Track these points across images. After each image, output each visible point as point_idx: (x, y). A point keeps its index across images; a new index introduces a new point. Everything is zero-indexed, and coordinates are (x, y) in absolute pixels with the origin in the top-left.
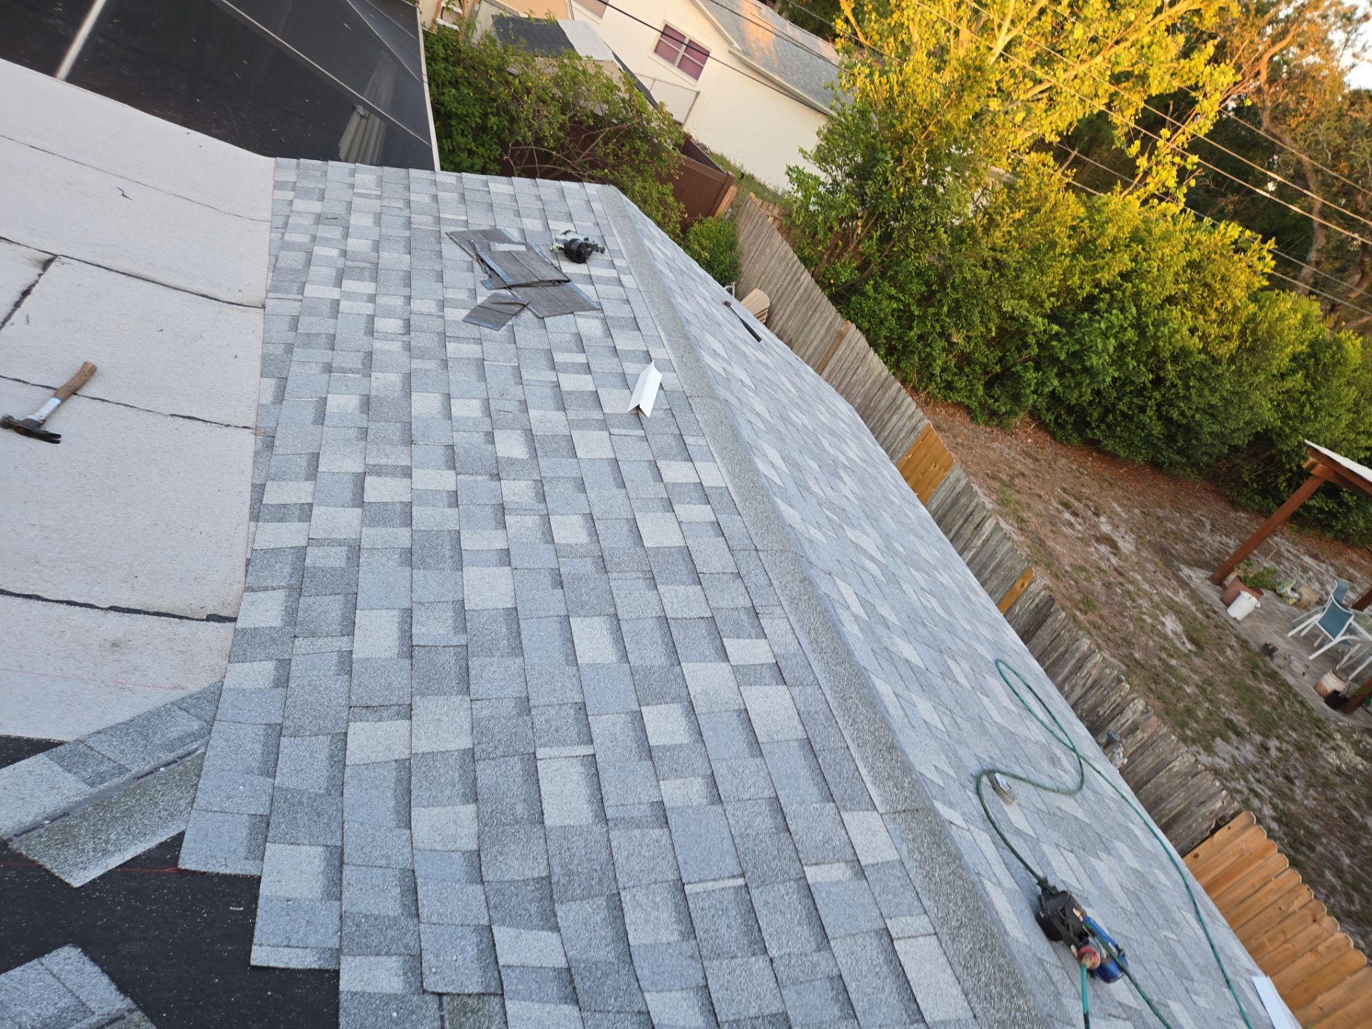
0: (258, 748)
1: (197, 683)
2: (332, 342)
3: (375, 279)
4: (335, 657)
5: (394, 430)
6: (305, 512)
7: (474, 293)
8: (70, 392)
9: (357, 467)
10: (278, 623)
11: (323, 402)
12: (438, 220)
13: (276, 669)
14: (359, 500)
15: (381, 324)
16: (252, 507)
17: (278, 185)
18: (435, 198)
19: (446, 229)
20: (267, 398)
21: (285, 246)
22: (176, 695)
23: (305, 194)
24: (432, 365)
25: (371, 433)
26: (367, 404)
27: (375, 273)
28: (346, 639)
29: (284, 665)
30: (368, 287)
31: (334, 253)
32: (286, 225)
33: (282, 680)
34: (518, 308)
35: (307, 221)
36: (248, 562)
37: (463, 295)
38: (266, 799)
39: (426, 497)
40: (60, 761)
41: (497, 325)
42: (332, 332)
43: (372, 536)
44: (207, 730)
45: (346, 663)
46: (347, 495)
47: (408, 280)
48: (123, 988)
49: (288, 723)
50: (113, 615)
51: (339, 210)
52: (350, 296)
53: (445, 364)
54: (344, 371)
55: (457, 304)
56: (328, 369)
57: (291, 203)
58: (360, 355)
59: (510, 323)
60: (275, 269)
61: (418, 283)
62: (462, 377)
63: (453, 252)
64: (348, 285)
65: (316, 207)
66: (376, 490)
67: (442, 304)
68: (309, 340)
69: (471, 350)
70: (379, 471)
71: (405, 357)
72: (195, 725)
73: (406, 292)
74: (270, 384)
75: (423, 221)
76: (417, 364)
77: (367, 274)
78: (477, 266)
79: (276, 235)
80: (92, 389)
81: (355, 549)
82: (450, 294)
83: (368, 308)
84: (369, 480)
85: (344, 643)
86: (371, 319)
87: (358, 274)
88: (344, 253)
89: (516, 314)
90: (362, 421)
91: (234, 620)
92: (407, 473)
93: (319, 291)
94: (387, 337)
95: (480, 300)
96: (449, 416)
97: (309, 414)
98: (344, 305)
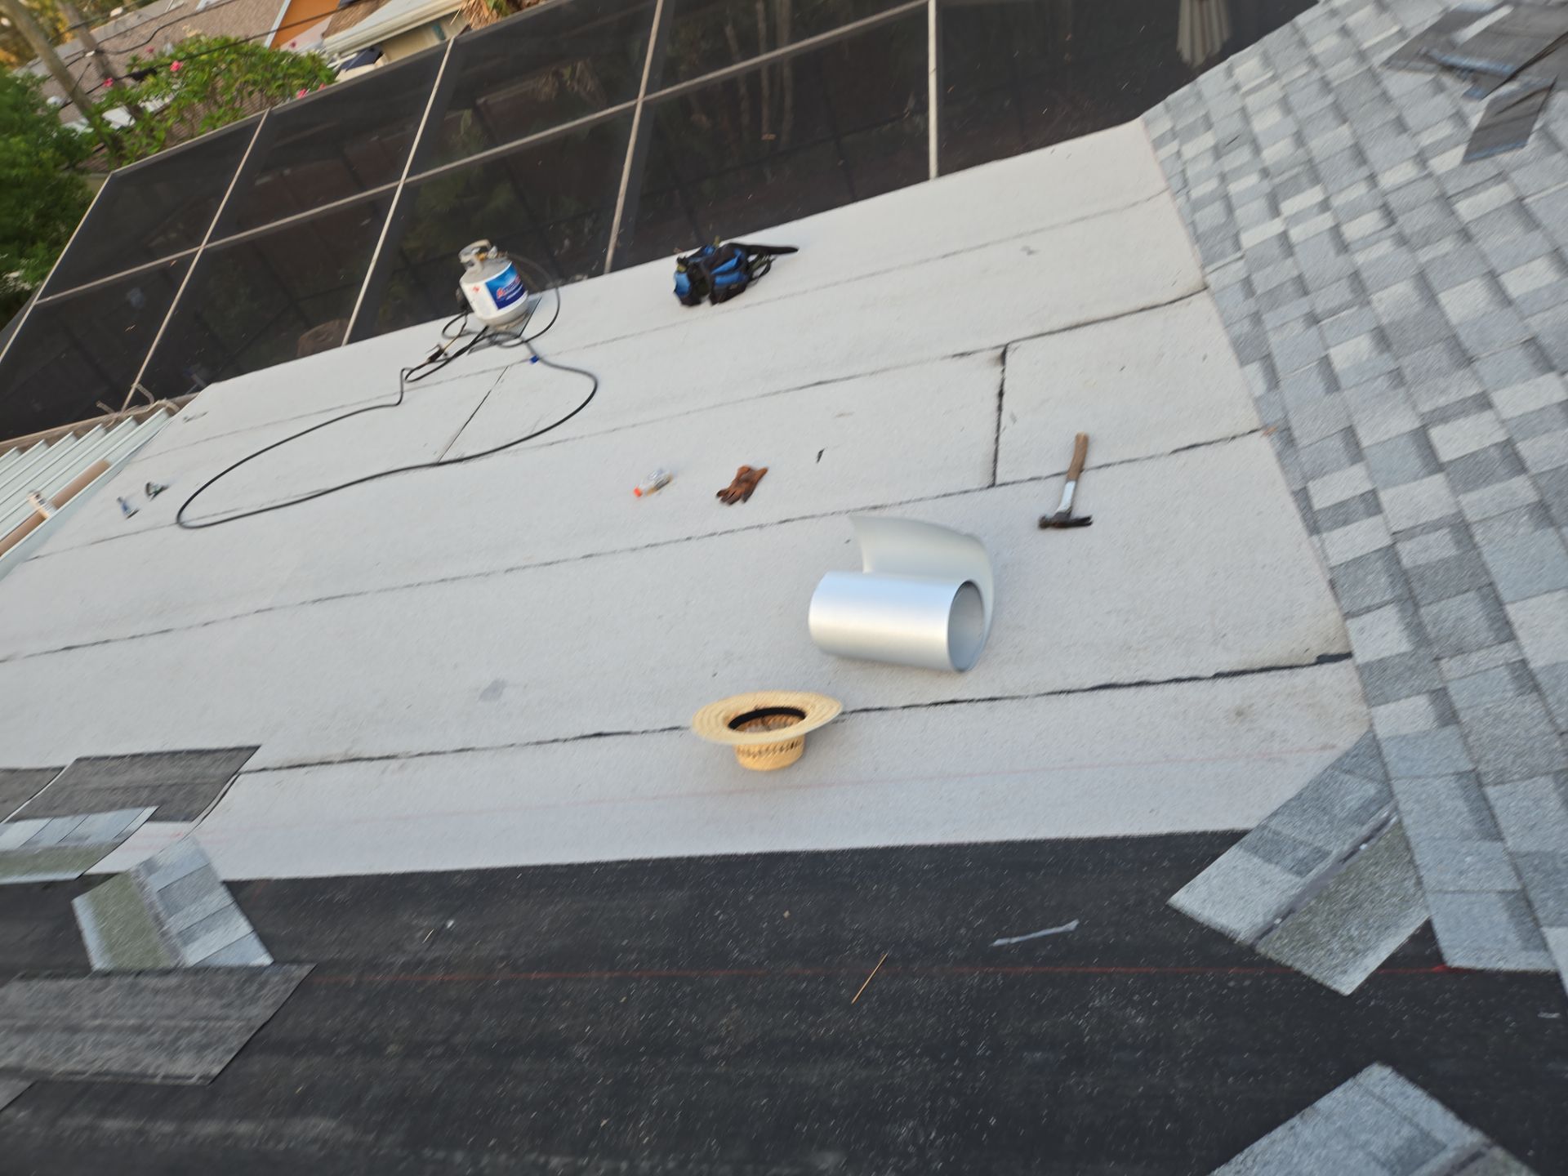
0: (1461, 805)
1: (1346, 738)
2: (1302, 286)
3: (1316, 179)
4: (1505, 674)
5: (1436, 355)
6: (1371, 504)
7: (1460, 118)
8: (1077, 471)
9: (1410, 423)
10: (1405, 647)
11: (1326, 363)
12: (1362, 56)
13: (1433, 702)
14: (1433, 463)
15: (1353, 231)
16: (1304, 518)
17: (1158, 144)
18: (1345, 32)
19: (1378, 59)
20: (1260, 387)
21: (1197, 206)
22: (1330, 757)
23: (1189, 133)
24: (1447, 246)
25: (1407, 372)
26: (1382, 338)
27: (1313, 173)
28: (1507, 646)
29: (1440, 696)
30: (1313, 196)
31: (1253, 179)
32: (1185, 183)
33: (1448, 716)
34: (1540, 99)
35: (1207, 162)
36: (1332, 584)
37: (1445, 130)
38: (1506, 869)
39: (1531, 424)
40: (1254, 850)
41: (1519, 140)
42: (1295, 273)
43: (1477, 502)
44: (1387, 795)
45: (1525, 677)
46: (1414, 463)
47: (1359, 155)
48: (1465, 1114)
49: (1482, 768)
50: (1221, 682)
51: (1235, 125)
52: (1297, 218)
53: (1465, 235)
54: (1333, 312)
55: (1441, 147)
56: (1313, 319)
57: (1179, 154)
58: (1344, 283)
59: (1537, 126)
60: (1197, 238)
61: (1376, 152)
62: (1498, 241)
63: (1401, 83)
64: (1289, 207)
65: (1208, 140)
66: (1452, 441)
67: (1421, 159)
68: (1274, 297)
69: (1498, 194)
70: (1443, 416)
71: (1403, 256)
72: (1371, 790)
73: (1364, 172)
74: (1254, 369)
75: (1343, 70)
76: (1425, 255)
77: (1304, 180)
78: (1447, 80)
79: (1181, 200)
80: (1094, 459)
81: (1461, 528)
82: (1426, 139)
83: (1326, 221)
84: (1436, 434)
85: (1506, 652)
86: (1336, 230)
87: (1293, 187)
88: (1265, 173)
89: (1542, 108)
90: (1387, 362)
91: (1348, 655)
92: (1483, 402)
93: (1259, 233)
94: (1368, 241)
95: (1475, 121)
96: (1507, 301)
97: (1316, 384)
98: (1296, 234)
